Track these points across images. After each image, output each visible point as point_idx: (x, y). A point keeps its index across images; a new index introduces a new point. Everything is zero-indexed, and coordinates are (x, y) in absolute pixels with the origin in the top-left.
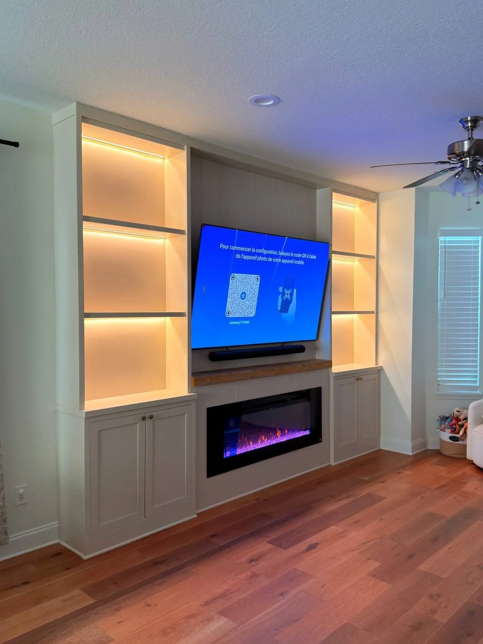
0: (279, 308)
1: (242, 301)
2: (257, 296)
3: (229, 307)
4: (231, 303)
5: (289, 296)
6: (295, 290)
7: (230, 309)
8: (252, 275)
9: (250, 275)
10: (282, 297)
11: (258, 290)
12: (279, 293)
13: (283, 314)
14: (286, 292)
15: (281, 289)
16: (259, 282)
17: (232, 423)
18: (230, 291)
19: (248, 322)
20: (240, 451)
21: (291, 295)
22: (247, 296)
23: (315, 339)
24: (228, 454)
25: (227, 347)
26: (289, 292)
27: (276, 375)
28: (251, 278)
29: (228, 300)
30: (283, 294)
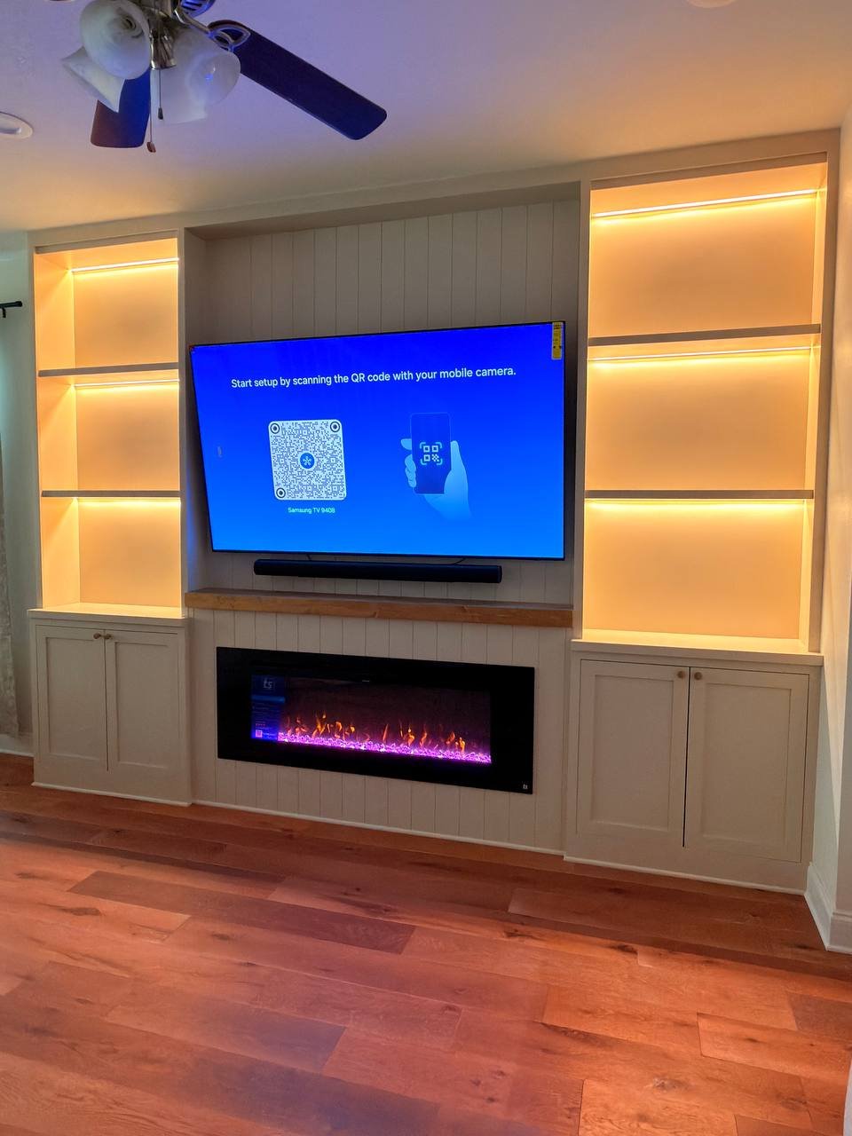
0: (413, 483)
1: (307, 470)
2: (343, 461)
3: (278, 482)
4: (281, 475)
5: (436, 458)
6: (454, 445)
7: (282, 486)
8: (320, 422)
9: (314, 422)
10: (417, 461)
11: (342, 448)
12: (405, 453)
13: (429, 497)
14: (425, 448)
15: (407, 444)
16: (340, 433)
17: (267, 685)
18: (274, 455)
19: (333, 510)
20: (285, 737)
21: (445, 454)
22: (316, 460)
23: (562, 557)
24: (259, 734)
25: (308, 554)
26: (436, 448)
27: (373, 616)
28: (317, 427)
29: (274, 469)
30: (418, 454)
